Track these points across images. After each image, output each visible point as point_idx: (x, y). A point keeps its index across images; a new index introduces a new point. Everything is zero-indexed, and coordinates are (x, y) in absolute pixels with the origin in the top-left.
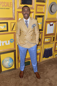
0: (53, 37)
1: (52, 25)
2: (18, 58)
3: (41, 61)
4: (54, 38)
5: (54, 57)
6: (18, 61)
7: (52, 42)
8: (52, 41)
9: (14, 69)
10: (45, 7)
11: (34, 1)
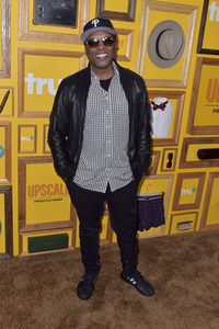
0: (167, 153)
1: (163, 106)
2: (22, 217)
3: (114, 240)
4: (171, 156)
5: (174, 231)
6: (20, 228)
7: (162, 170)
8: (165, 168)
9: (2, 254)
10: (132, 36)
11: (86, 13)
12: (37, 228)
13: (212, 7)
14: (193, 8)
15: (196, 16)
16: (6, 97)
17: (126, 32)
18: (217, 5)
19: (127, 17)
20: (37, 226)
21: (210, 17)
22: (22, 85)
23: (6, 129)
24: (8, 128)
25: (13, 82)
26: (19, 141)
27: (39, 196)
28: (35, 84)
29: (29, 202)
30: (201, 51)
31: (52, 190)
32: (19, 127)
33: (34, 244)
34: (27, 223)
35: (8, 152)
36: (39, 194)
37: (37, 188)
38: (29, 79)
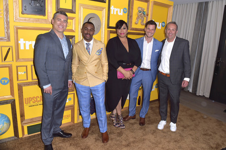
2: (22, 116)
3: (76, 122)
6: (22, 121)
9: (12, 137)
10: (75, 20)
11: (51, 9)
12: (32, 120)
13: (112, 8)
14: (103, 8)
15: (105, 12)
16: (8, 52)
17: (72, 18)
18: (114, 7)
19: (72, 11)
20: (32, 119)
21: (112, 12)
22: (17, 45)
23: (9, 69)
24: (10, 68)
25: (12, 43)
26: (17, 74)
27: (32, 103)
28: (25, 44)
29: (26, 107)
30: (109, 27)
31: (39, 99)
32: (17, 67)
33: (31, 129)
34: (26, 119)
35: (11, 81)
36: (31, 102)
37: (30, 99)
38: (21, 42)
